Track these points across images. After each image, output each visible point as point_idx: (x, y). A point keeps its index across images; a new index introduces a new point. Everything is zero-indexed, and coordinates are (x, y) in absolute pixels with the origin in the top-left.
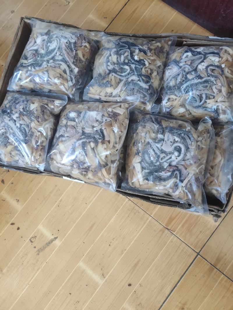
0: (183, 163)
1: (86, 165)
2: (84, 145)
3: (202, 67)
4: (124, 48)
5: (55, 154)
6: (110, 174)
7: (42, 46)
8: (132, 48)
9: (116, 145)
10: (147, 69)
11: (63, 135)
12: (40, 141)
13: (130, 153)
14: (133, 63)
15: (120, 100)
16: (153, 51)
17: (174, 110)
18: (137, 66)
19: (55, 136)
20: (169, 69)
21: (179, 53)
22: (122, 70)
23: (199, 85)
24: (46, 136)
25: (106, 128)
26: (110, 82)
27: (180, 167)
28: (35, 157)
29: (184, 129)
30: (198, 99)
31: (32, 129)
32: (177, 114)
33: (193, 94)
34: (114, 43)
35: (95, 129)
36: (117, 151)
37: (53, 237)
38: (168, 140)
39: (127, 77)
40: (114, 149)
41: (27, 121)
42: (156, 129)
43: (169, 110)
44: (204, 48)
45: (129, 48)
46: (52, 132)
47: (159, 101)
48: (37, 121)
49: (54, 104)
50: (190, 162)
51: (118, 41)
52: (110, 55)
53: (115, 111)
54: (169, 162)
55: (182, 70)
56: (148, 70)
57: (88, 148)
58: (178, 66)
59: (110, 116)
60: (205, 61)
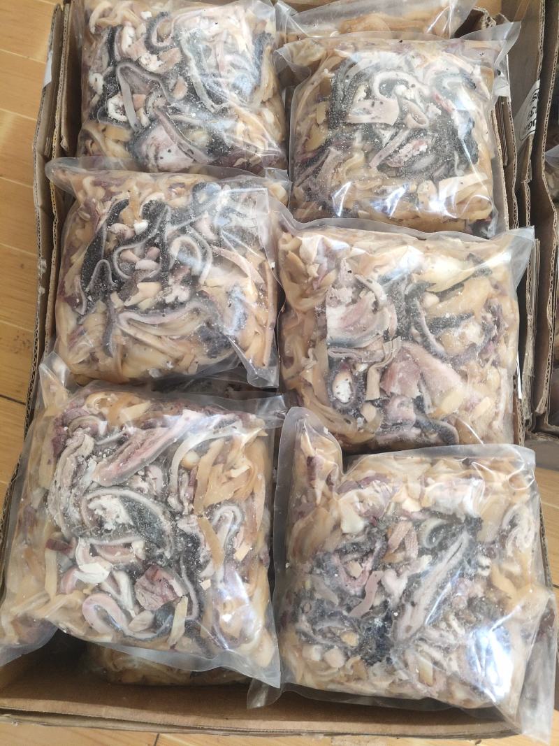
3: (153, 62)
4: (110, 269)
8: (108, 245)
10: (173, 195)
14: (161, 230)
18: (168, 218)
23: (202, 65)
27: (431, 76)
35: (383, 299)
38: (368, 113)
45: (109, 252)
51: (78, 302)
53: (314, 257)
54: (425, 103)
56: (176, 192)
58: (147, 128)
60: (135, 58)
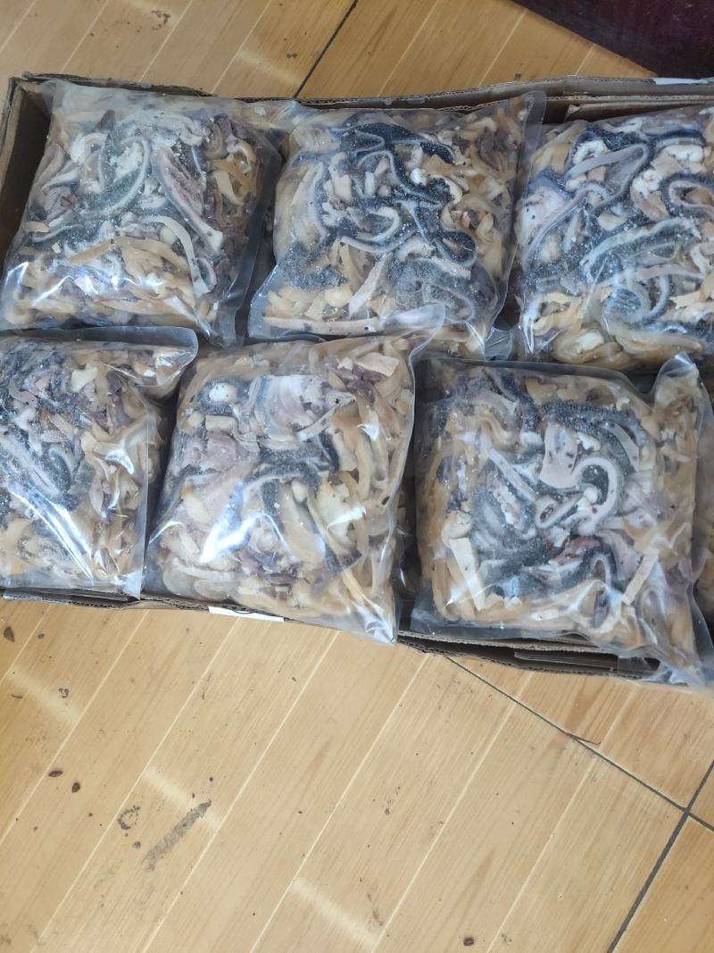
0: (617, 523)
1: (283, 563)
2: (270, 496)
3: (647, 185)
4: (370, 149)
5: (175, 534)
6: (370, 584)
7: (90, 169)
8: (400, 146)
9: (379, 484)
10: (459, 212)
11: (193, 465)
12: (116, 496)
13: (431, 505)
14: (408, 197)
15: (376, 326)
16: (472, 149)
17: (564, 343)
18: (423, 204)
19: (168, 474)
20: (531, 203)
21: (561, 144)
22: (374, 224)
23: (643, 247)
24: (136, 476)
25: (341, 428)
26: (336, 267)
27: (611, 539)
28: (105, 552)
29: (609, 404)
30: (644, 299)
31: (86, 457)
32: (574, 355)
33: (624, 282)
34: (334, 133)
35: (303, 436)
36: (384, 502)
37: (194, 804)
38: (558, 449)
39: (393, 246)
40: (373, 497)
41: (67, 430)
42: (512, 413)
43: (546, 343)
44: (645, 118)
45: (389, 147)
46: (156, 457)
47: (508, 317)
48: (100, 429)
49: (154, 361)
50: (640, 517)
51: (348, 124)
52: (328, 177)
53: (363, 365)
54: (571, 524)
55: (578, 203)
56: (462, 216)
57: (287, 503)
58: (563, 189)
59: (349, 386)
60: (654, 163)
